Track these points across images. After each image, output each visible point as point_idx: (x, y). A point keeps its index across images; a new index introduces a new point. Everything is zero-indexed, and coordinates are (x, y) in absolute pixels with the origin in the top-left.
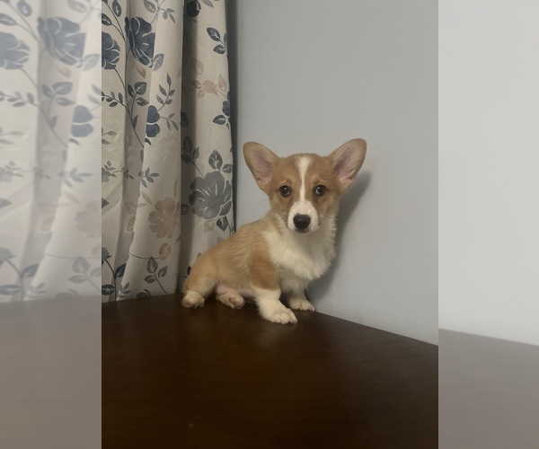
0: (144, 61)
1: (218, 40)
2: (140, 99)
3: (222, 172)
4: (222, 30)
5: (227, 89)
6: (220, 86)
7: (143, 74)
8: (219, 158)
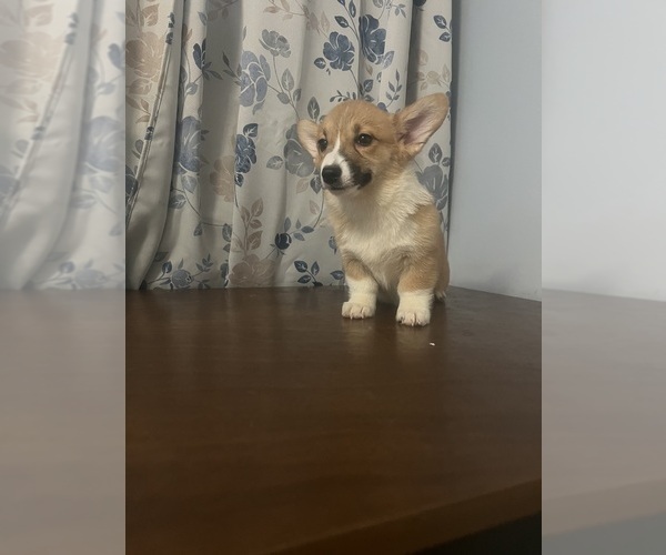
0: (371, 59)
1: (444, 27)
2: (368, 96)
3: (441, 166)
4: (448, 17)
5: (449, 79)
6: (444, 76)
7: (370, 72)
8: (439, 151)
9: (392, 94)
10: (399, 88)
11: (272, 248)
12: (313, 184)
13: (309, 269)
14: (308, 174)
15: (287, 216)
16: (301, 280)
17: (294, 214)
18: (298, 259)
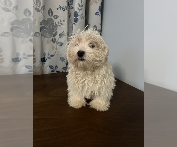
6: (98, 0)
8: (96, 27)
9: (80, 8)
10: (82, 6)
11: (40, 63)
12: (52, 40)
13: (54, 68)
14: (50, 37)
15: (44, 52)
16: (52, 71)
17: (47, 51)
18: (50, 65)
